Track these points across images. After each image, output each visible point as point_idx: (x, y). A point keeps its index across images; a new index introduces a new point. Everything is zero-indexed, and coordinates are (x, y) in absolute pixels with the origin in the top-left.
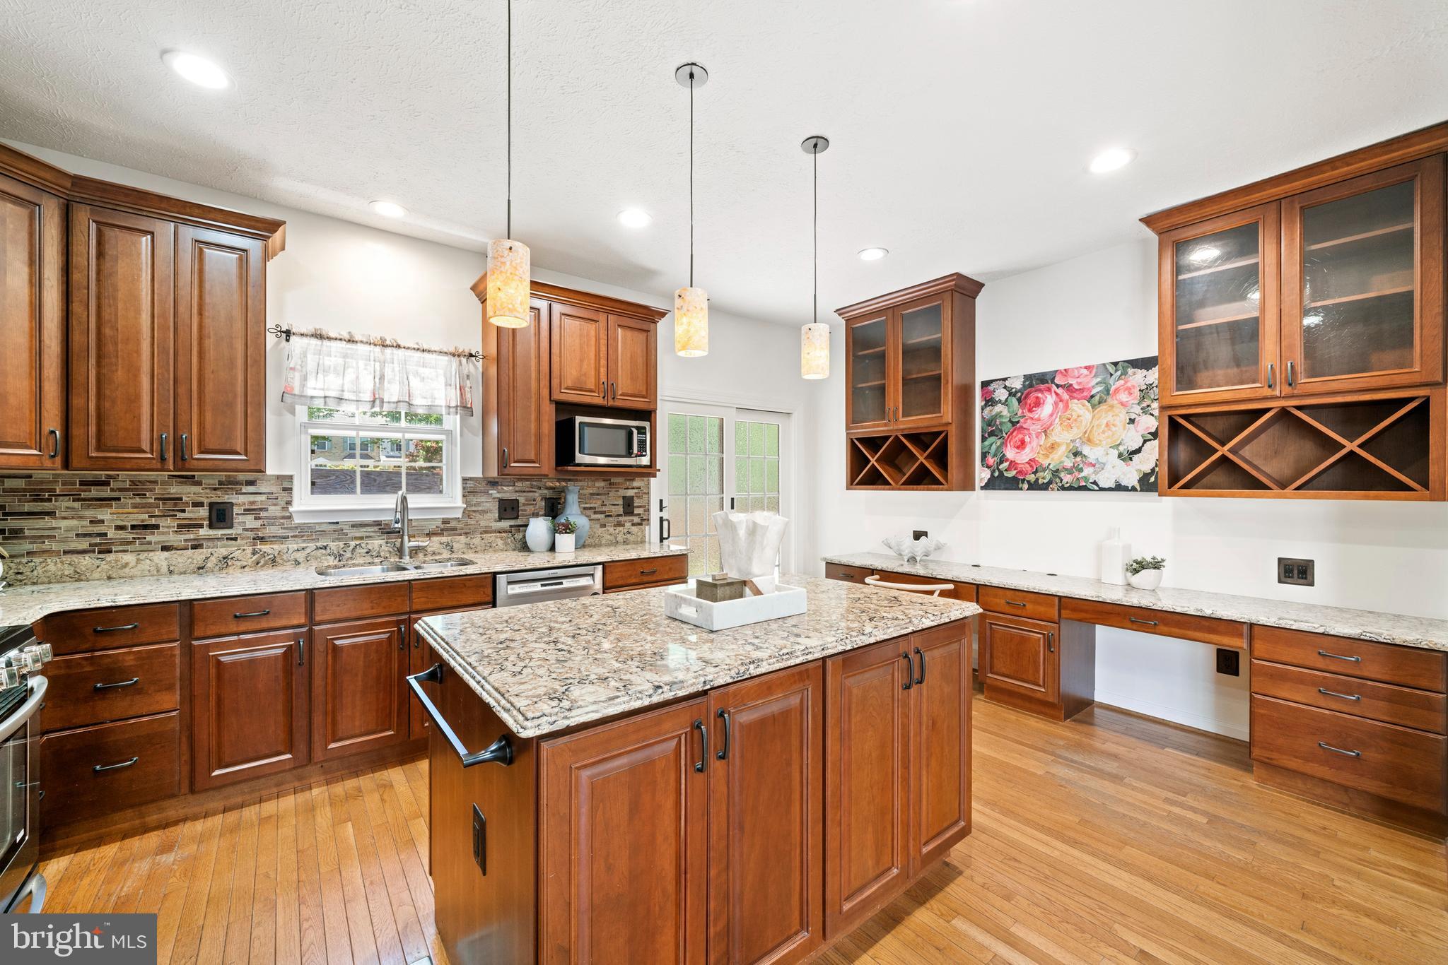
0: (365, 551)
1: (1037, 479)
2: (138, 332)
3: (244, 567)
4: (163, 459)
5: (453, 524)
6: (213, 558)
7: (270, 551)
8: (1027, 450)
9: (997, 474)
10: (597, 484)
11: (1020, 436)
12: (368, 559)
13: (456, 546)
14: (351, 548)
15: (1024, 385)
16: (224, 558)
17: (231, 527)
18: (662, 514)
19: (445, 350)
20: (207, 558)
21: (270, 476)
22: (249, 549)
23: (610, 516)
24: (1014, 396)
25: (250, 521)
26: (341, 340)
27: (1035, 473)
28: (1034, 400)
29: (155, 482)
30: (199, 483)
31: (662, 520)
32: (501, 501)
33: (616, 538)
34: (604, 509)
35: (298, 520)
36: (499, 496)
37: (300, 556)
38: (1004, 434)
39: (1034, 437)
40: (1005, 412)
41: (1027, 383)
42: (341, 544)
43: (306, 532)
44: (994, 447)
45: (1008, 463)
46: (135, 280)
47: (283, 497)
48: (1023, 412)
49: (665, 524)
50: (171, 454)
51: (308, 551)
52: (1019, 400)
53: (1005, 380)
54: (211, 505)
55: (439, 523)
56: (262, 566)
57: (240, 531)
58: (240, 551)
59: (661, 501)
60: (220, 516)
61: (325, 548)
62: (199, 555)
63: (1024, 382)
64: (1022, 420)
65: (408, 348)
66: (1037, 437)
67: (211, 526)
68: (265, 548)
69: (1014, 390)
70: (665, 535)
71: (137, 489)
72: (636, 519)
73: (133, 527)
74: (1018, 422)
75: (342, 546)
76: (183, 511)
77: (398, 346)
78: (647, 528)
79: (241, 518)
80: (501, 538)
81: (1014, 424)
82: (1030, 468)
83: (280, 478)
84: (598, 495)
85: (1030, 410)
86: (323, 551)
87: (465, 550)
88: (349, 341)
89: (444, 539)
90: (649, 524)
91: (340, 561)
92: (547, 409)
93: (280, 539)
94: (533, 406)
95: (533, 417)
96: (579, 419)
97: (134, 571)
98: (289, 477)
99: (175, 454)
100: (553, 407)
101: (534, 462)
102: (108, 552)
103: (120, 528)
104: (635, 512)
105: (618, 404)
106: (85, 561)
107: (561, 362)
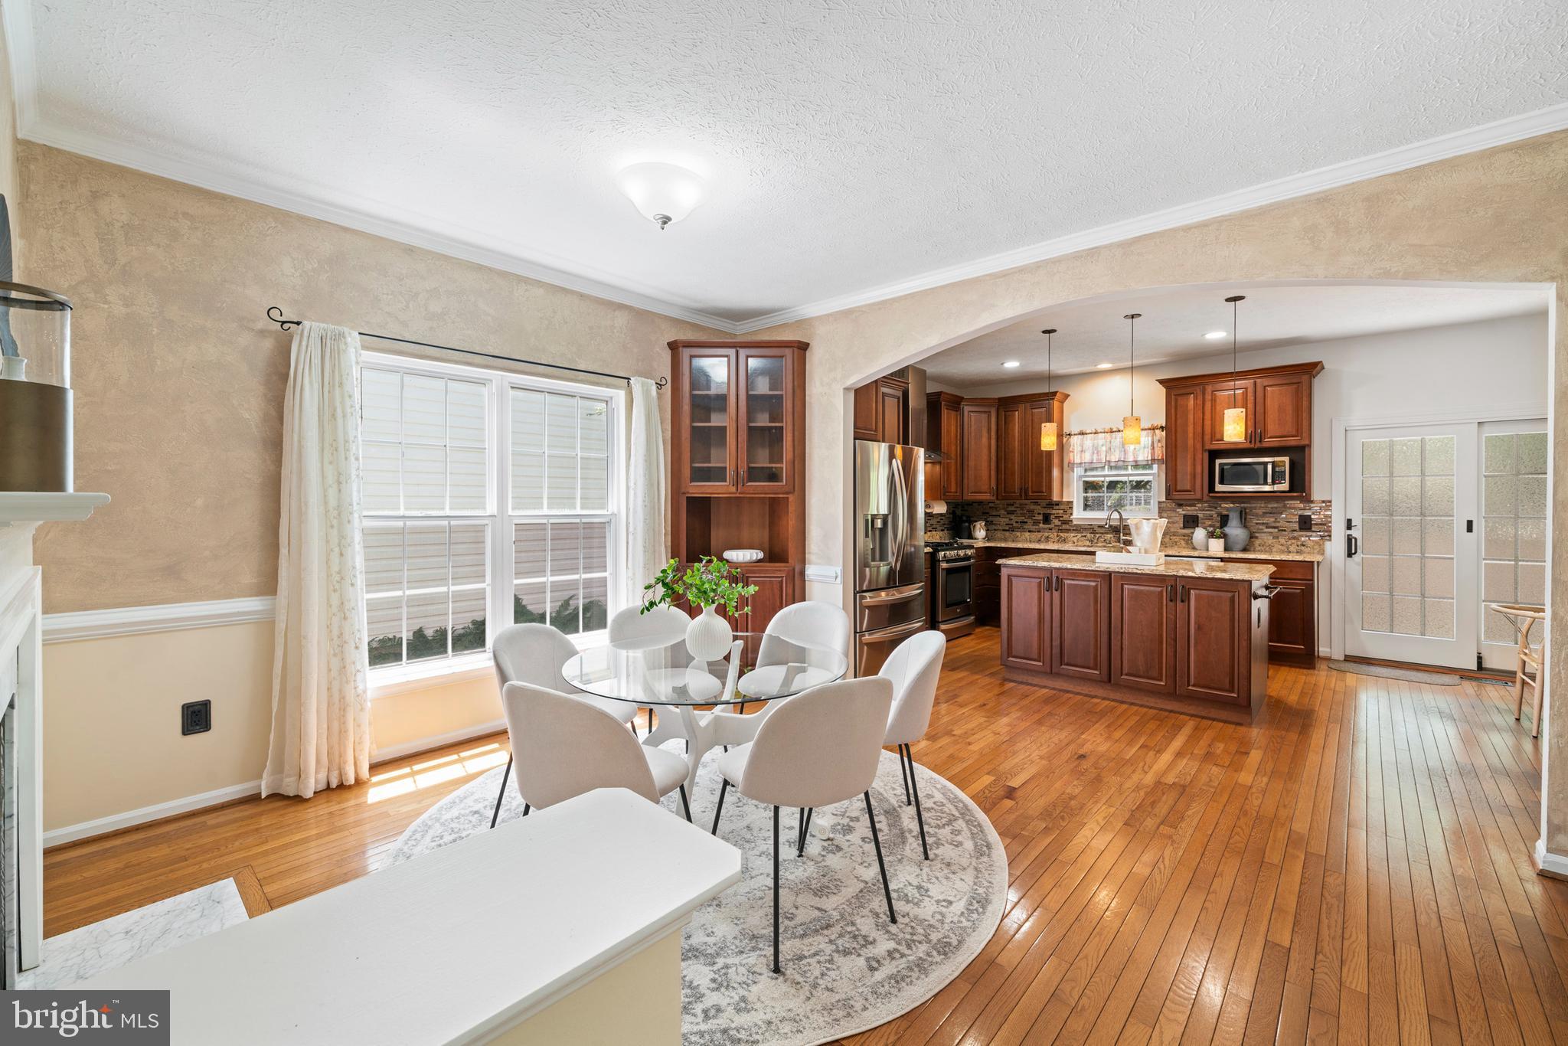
0: (1103, 540)
2: (1015, 448)
3: (1054, 542)
4: (1022, 496)
6: (1043, 537)
7: (1063, 536)
10: (1270, 506)
12: (1104, 544)
14: (1097, 537)
16: (1047, 537)
17: (1050, 524)
18: (1349, 532)
19: (1146, 427)
20: (1041, 537)
22: (1056, 534)
23: (1285, 530)
25: (1057, 522)
26: (1092, 433)
29: (1026, 505)
30: (1038, 505)
31: (1349, 539)
32: (1185, 516)
33: (1288, 548)
34: (1278, 525)
35: (1075, 522)
36: (1184, 512)
37: (1075, 539)
42: (1092, 535)
43: (1079, 529)
46: (1013, 430)
47: (1068, 512)
49: (1353, 540)
51: (1078, 537)
54: (1044, 514)
56: (1060, 542)
57: (1053, 526)
58: (1052, 535)
59: (1349, 521)
60: (1047, 519)
61: (1085, 536)
62: (1040, 534)
67: (1044, 524)
68: (1061, 534)
70: (1353, 552)
71: (1022, 506)
72: (1315, 535)
73: (1021, 522)
76: (1035, 517)
78: (1327, 544)
79: (1054, 521)
80: (1184, 540)
83: (1068, 502)
84: (1271, 513)
86: (1084, 538)
88: (1096, 433)
90: (1330, 540)
91: (1091, 544)
92: (1200, 456)
93: (1067, 531)
94: (1190, 456)
95: (1189, 462)
96: (1218, 462)
97: (1020, 539)
98: (1072, 502)
99: (1024, 493)
100: (1206, 455)
101: (1190, 491)
102: (1013, 531)
103: (1017, 522)
104: (1313, 529)
105: (1265, 445)
106: (1007, 534)
107: (1212, 424)
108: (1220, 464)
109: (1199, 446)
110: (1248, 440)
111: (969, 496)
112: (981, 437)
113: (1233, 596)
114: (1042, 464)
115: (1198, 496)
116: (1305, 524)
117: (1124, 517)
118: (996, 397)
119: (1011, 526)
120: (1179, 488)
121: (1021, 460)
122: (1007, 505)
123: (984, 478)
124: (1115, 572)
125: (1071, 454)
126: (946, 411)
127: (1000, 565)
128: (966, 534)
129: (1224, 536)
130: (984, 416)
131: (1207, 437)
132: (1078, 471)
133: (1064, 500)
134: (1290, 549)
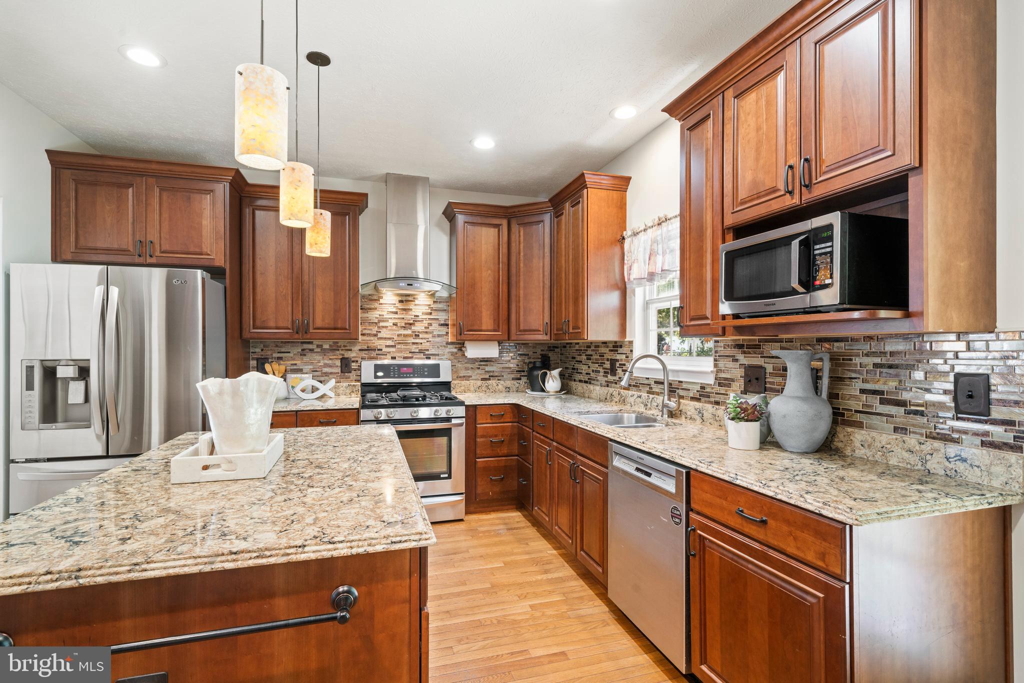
0: (656, 404)
3: (616, 402)
4: (565, 334)
13: (705, 414)
14: (650, 400)
17: (615, 376)
20: (608, 393)
21: (630, 341)
22: (618, 390)
25: (620, 373)
30: (608, 347)
32: (747, 368)
36: (745, 362)
42: (647, 396)
43: (638, 385)
47: (630, 357)
54: (611, 359)
55: (699, 388)
57: (617, 379)
58: (615, 392)
60: (613, 368)
62: (606, 390)
67: (611, 374)
72: (1000, 434)
76: (604, 364)
79: (618, 370)
83: (632, 343)
86: (640, 399)
88: (646, 230)
89: (699, 405)
91: (646, 409)
92: (719, 243)
102: (590, 383)
105: (818, 193)
108: (726, 254)
110: (788, 190)
111: (517, 336)
112: (533, 256)
115: (716, 328)
116: (973, 395)
117: (669, 367)
118: (547, 199)
119: (588, 376)
120: (693, 313)
123: (535, 312)
130: (536, 229)
131: (728, 200)
132: (642, 294)
134: (929, 466)
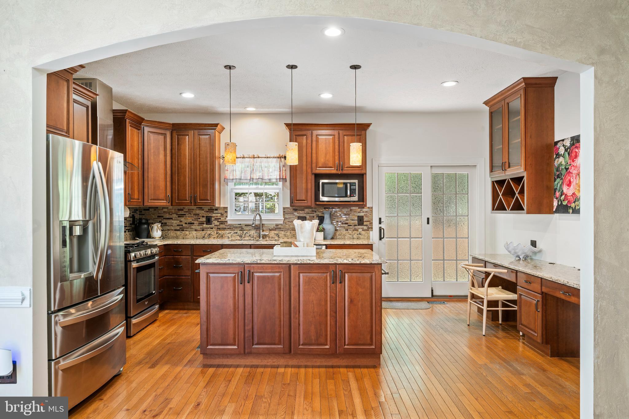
0: (249, 235)
1: (575, 206)
2: (186, 165)
3: (214, 238)
4: (191, 203)
5: (280, 226)
6: (206, 234)
7: (221, 233)
8: (572, 187)
9: (560, 203)
10: (343, 210)
11: (569, 178)
12: (250, 238)
13: (280, 235)
14: (244, 233)
15: (570, 144)
16: (210, 234)
17: (211, 224)
18: (380, 226)
19: (275, 156)
20: (205, 234)
21: (222, 207)
22: (216, 232)
23: (351, 225)
24: (567, 151)
25: (216, 223)
26: (240, 158)
27: (574, 202)
28: (575, 153)
29: (193, 210)
30: (203, 210)
31: (380, 229)
32: (299, 217)
33: (353, 236)
34: (347, 222)
35: (229, 223)
36: (298, 215)
37: (229, 235)
38: (563, 177)
39: (575, 178)
40: (563, 163)
41: (572, 143)
42: (241, 232)
43: (231, 227)
44: (559, 185)
45: (564, 195)
46: (185, 150)
47: (225, 215)
48: (570, 162)
49: (382, 230)
50: (193, 201)
51: (232, 234)
52: (569, 154)
53: (563, 140)
54: (207, 217)
55: (274, 226)
56: (219, 238)
57: (214, 226)
58: (213, 233)
59: (380, 219)
60: (209, 221)
62: (204, 233)
63: (571, 142)
64: (570, 167)
65: (262, 157)
66: (576, 178)
67: (206, 224)
68: (220, 232)
69: (567, 147)
70: (382, 237)
71: (190, 211)
72: (365, 228)
73: (189, 223)
74: (568, 169)
75: (242, 233)
76: (200, 219)
77: (259, 157)
78: (371, 232)
79: (214, 222)
81: (567, 169)
82: (573, 199)
83: (225, 208)
84: (344, 215)
85: (573, 161)
86: (236, 234)
87: (284, 237)
88: (243, 158)
89: (276, 232)
90: (372, 230)
91: (241, 238)
92: (310, 177)
93: (224, 229)
94: (304, 177)
95: (304, 181)
96: (322, 181)
97: (189, 237)
98: (227, 208)
99: (194, 201)
100: (313, 176)
101: (305, 201)
102: (183, 230)
103: (186, 223)
104: (364, 224)
105: (345, 172)
106: (178, 233)
107: (316, 156)
108: (322, 183)
109: (309, 170)
110: (336, 169)
111: (149, 203)
112: (159, 153)
113: (372, 276)
114: (207, 178)
115: (309, 204)
116: (361, 220)
118: (171, 122)
119: (181, 227)
120: (298, 199)
121: (191, 174)
122: (178, 210)
123: (161, 188)
124: (293, 264)
125: (226, 172)
126: (130, 128)
127: (199, 264)
128: (145, 234)
129: (323, 230)
130: (161, 138)
131: (314, 165)
132: (231, 185)
133: (221, 206)
134: (354, 237)
